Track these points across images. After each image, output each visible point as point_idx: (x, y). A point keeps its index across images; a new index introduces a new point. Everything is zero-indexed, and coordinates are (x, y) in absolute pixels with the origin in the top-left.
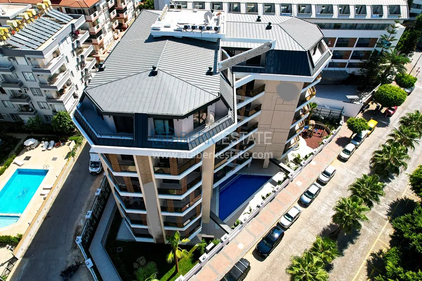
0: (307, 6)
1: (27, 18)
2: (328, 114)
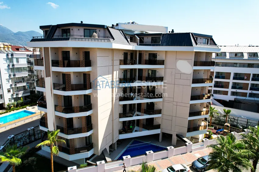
2: (246, 123)
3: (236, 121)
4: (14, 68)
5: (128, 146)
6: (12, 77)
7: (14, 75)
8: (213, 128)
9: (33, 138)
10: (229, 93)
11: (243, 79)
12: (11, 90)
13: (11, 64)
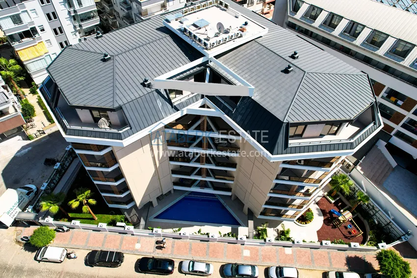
3: (374, 211)
4: (77, 15)
7: (80, 26)
8: (333, 201)
13: (72, 10)
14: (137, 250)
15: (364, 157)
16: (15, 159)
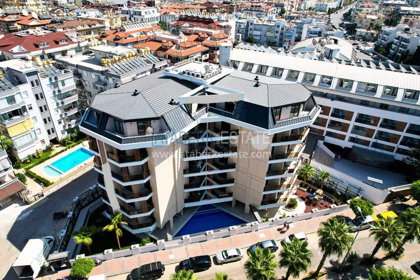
0: (350, 81)
1: (127, 56)
2: (345, 190)
3: (335, 185)
4: (61, 94)
5: (195, 212)
6: (60, 105)
7: (62, 103)
8: (306, 190)
9: (96, 196)
10: (347, 138)
11: (369, 123)
12: (62, 121)
13: (56, 90)
14: (173, 260)
15: (314, 153)
16: (17, 223)
